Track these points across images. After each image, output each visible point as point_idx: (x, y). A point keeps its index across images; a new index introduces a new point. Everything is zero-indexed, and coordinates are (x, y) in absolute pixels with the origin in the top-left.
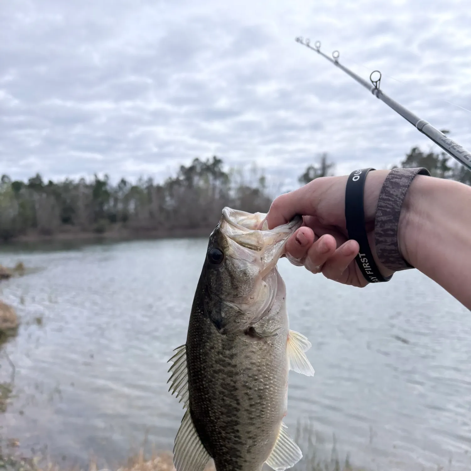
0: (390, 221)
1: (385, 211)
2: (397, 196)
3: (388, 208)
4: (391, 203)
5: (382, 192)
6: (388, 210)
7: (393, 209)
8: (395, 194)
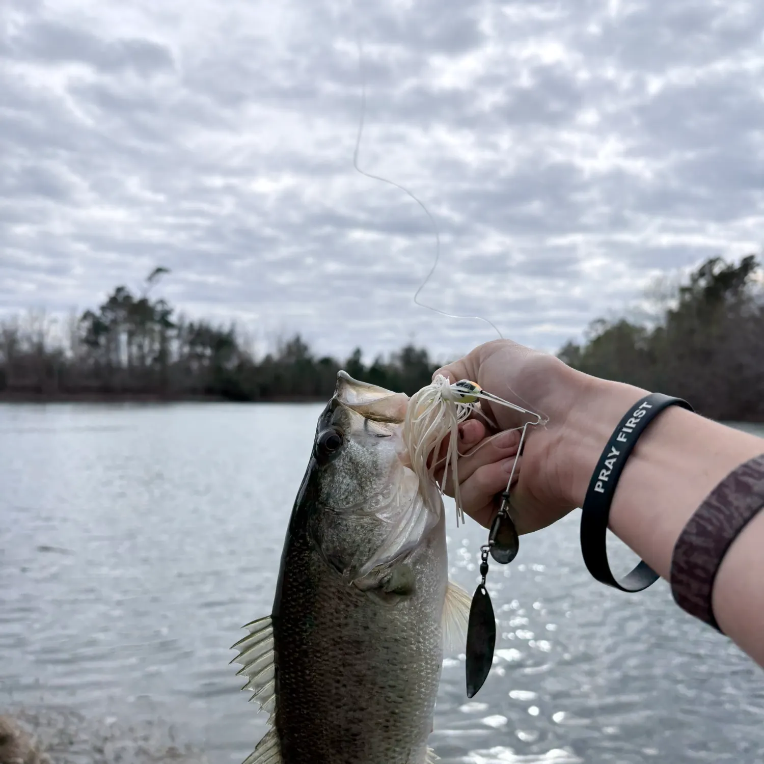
0: (706, 551)
1: (704, 528)
2: (737, 508)
3: (711, 523)
4: (721, 517)
5: (713, 493)
6: (710, 528)
7: (721, 529)
8: (736, 503)
